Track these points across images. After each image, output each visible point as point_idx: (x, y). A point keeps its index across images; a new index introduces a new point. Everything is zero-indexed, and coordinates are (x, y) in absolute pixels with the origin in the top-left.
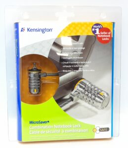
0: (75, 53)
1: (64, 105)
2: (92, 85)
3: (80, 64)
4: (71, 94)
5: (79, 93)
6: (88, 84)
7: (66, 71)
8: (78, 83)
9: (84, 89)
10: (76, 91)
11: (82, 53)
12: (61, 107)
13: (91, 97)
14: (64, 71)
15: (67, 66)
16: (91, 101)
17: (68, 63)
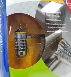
0: (55, 16)
1: (51, 65)
2: (68, 44)
3: (60, 26)
4: (56, 53)
5: (61, 52)
6: (66, 43)
7: (50, 32)
8: (60, 43)
9: (64, 47)
10: (59, 51)
11: (60, 17)
12: (49, 67)
13: (68, 55)
14: (49, 31)
15: (51, 27)
16: (69, 58)
17: (51, 24)
